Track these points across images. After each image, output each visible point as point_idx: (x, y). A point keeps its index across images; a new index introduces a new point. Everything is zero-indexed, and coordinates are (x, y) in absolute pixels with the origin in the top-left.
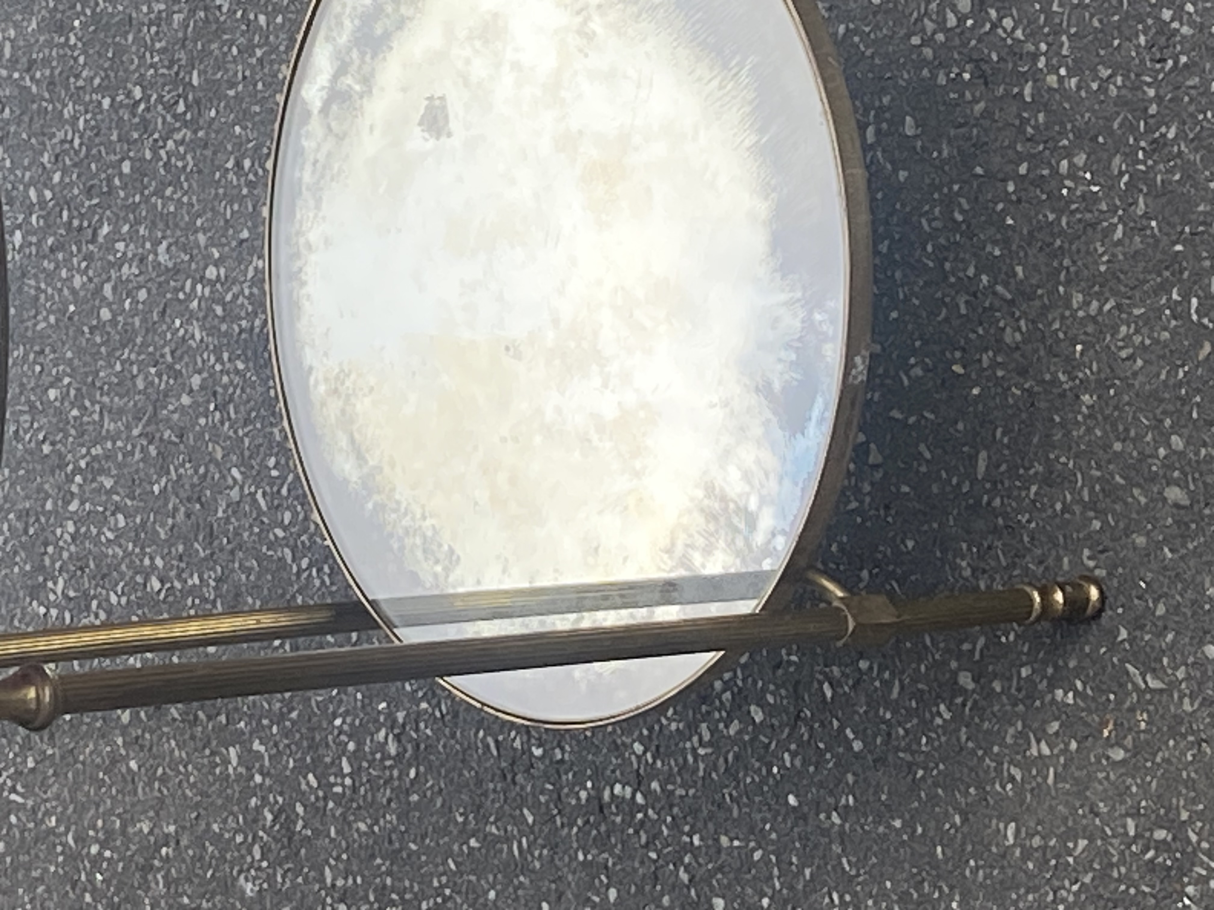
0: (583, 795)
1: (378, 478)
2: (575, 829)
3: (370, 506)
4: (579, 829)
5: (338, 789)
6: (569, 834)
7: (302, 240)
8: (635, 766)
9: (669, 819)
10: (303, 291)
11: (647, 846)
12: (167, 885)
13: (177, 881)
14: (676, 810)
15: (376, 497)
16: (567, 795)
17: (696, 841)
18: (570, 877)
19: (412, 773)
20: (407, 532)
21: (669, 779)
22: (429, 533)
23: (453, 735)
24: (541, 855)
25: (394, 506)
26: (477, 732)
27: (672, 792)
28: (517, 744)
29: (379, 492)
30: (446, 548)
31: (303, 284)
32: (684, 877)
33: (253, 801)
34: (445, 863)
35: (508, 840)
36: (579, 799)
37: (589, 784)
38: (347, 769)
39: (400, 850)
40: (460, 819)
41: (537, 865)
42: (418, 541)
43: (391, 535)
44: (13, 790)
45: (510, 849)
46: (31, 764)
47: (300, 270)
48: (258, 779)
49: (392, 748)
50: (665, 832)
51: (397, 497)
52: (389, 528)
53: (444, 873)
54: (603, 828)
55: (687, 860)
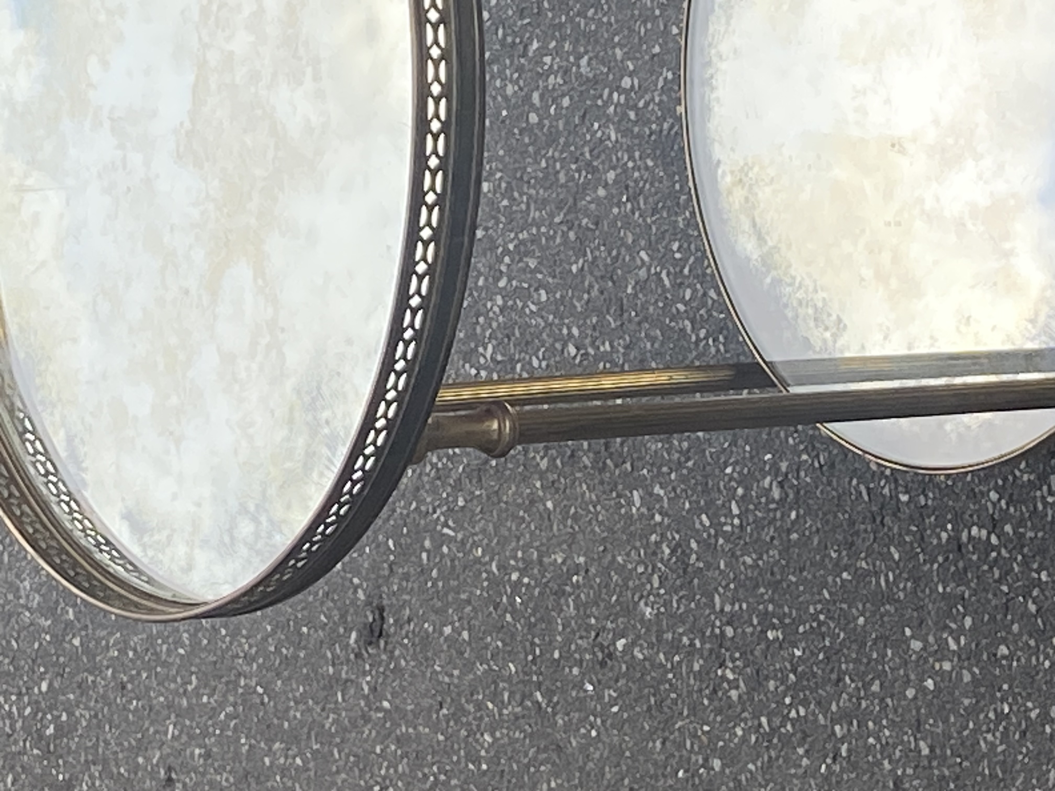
0: (944, 535)
1: (776, 256)
2: (936, 566)
3: (768, 280)
4: (940, 565)
5: (728, 528)
6: (931, 570)
7: (713, 52)
8: (991, 511)
9: (1020, 558)
10: (713, 96)
11: (999, 581)
12: (577, 608)
13: (586, 605)
14: (1026, 550)
15: (774, 273)
16: (930, 536)
17: (1044, 576)
18: (930, 606)
19: (793, 515)
20: (800, 303)
21: (1021, 523)
22: (820, 304)
23: (829, 483)
24: (905, 587)
25: (788, 280)
26: (851, 479)
27: (1023, 535)
28: (886, 491)
29: (775, 269)
30: (834, 317)
31: (713, 89)
32: (1032, 608)
33: (653, 538)
34: (820, 593)
35: (877, 574)
36: (939, 538)
37: (949, 526)
38: (736, 511)
39: (780, 582)
40: (834, 555)
41: (902, 595)
42: (810, 311)
43: (786, 306)
44: (446, 525)
45: (878, 583)
46: (461, 503)
47: (712, 77)
48: (658, 518)
49: (776, 493)
50: (1016, 568)
51: (793, 272)
52: (785, 300)
53: (820, 601)
54: (961, 564)
55: (1035, 593)
